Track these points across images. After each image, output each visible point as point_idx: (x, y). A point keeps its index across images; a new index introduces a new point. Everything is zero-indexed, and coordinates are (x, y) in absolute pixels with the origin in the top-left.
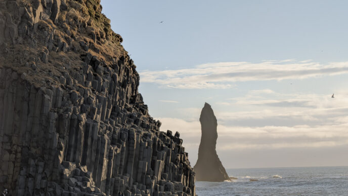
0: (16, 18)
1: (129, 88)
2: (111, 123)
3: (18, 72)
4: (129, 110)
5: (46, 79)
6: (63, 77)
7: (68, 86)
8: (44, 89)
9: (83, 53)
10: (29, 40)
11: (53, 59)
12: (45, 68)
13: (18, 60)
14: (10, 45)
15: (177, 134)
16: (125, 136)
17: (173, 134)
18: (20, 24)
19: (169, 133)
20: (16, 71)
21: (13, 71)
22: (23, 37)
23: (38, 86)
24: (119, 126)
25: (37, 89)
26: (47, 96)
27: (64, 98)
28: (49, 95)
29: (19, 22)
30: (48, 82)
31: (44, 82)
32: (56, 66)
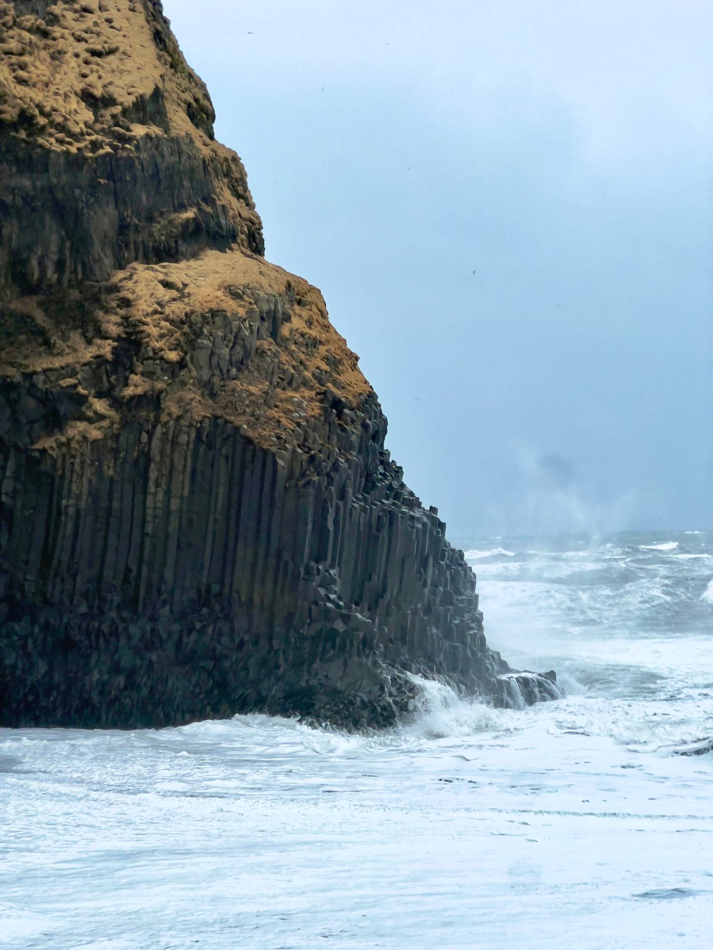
0: (228, 338)
2: (365, 500)
3: (234, 424)
5: (276, 434)
6: (298, 429)
7: (306, 444)
8: (274, 449)
9: (318, 390)
10: (246, 373)
11: (281, 401)
12: (272, 416)
13: (232, 404)
14: (220, 382)
16: (386, 521)
18: (232, 348)
19: (429, 513)
20: (232, 423)
21: (227, 422)
22: (236, 367)
23: (265, 447)
24: (375, 505)
25: (265, 452)
26: (281, 463)
27: (303, 463)
28: (283, 459)
29: (231, 344)
30: (279, 438)
31: (274, 439)
32: (287, 412)
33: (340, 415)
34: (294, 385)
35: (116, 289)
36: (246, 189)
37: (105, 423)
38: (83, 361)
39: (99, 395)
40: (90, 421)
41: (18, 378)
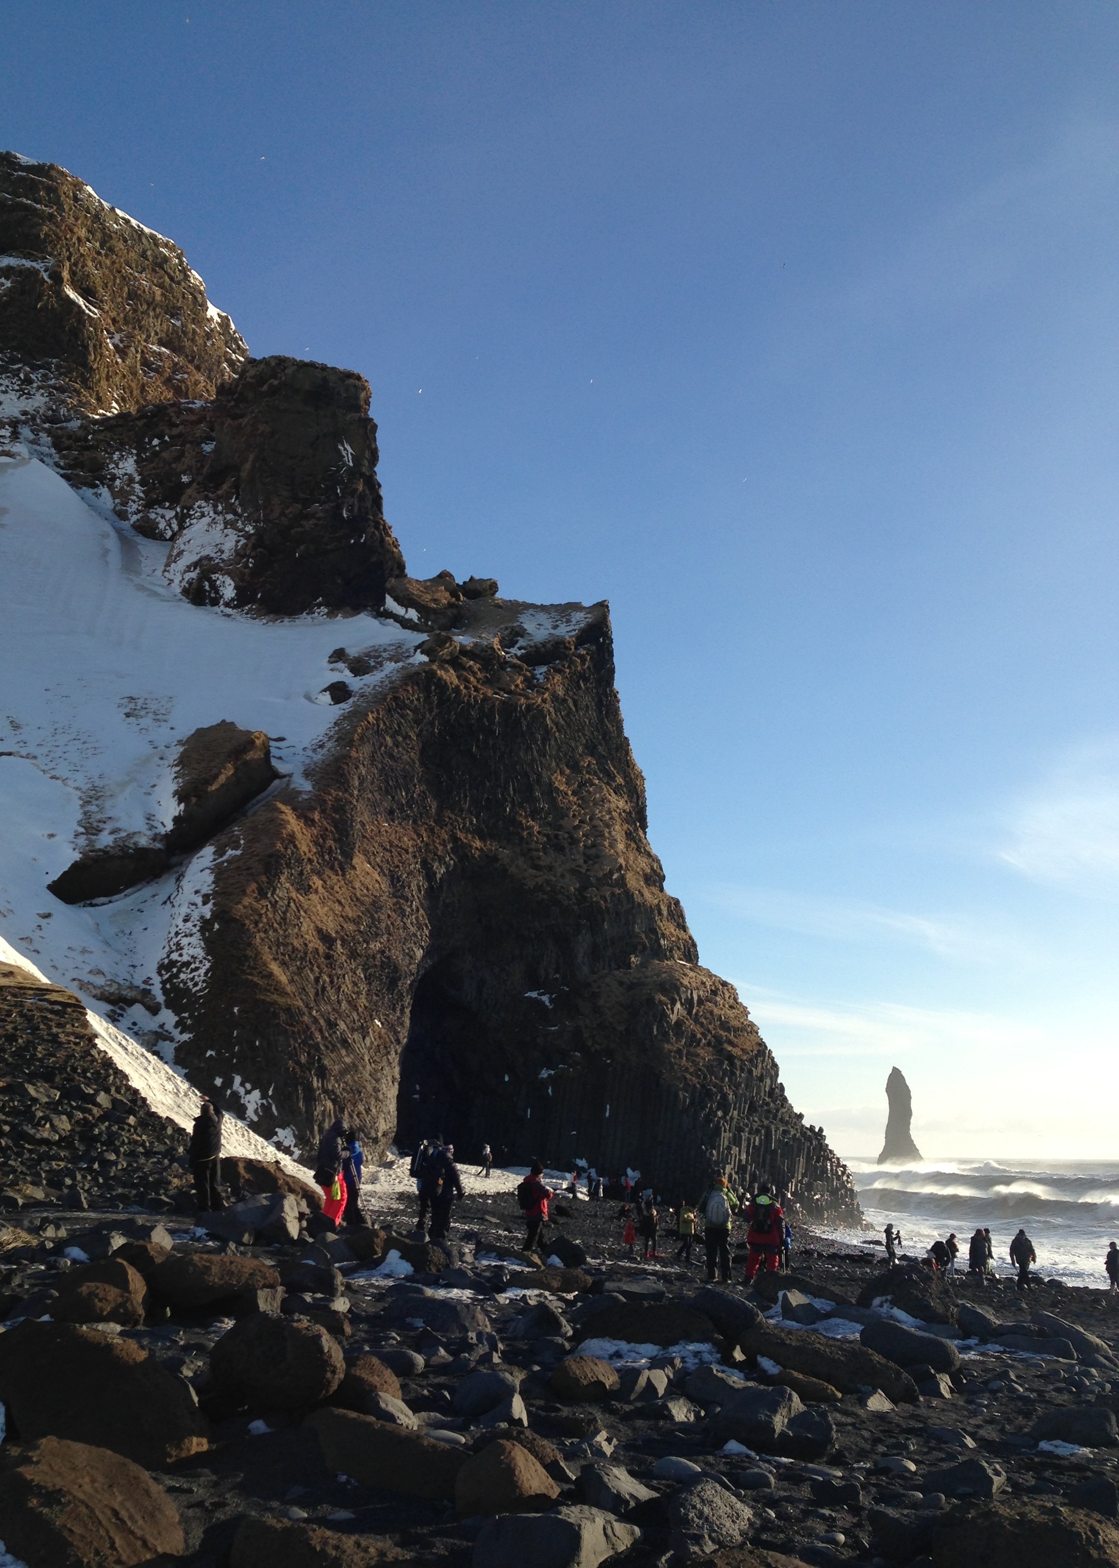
1: (768, 1081)
2: (748, 1119)
4: (768, 1104)
5: (683, 1076)
6: (700, 1073)
7: (705, 1082)
9: (719, 1048)
10: (668, 1037)
11: (691, 1055)
12: (683, 1064)
15: (821, 1130)
17: (817, 1130)
18: (659, 1022)
19: (812, 1128)
22: (662, 1034)
27: (702, 1094)
29: (658, 1020)
32: (693, 1062)
33: (732, 1064)
34: (701, 1045)
35: (589, 986)
36: (684, 921)
38: (567, 1029)
39: (577, 1050)
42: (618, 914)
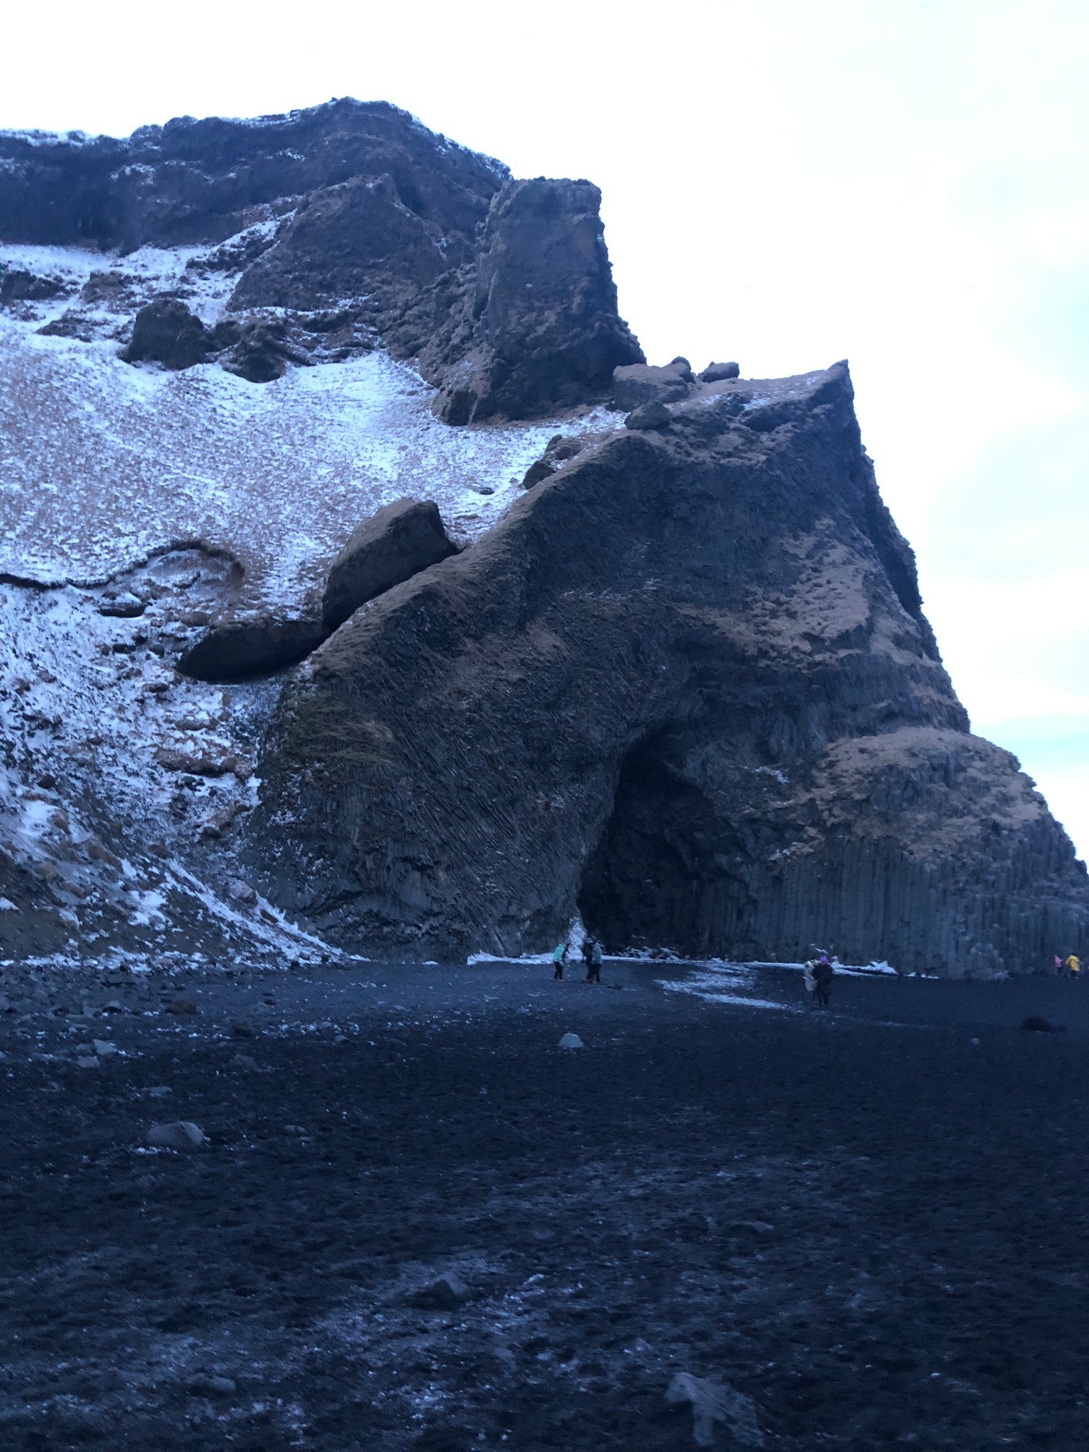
0: (900, 783)
6: (955, 844)
7: (960, 854)
9: (982, 818)
10: (916, 806)
11: (945, 825)
12: (934, 836)
13: (902, 828)
14: (894, 813)
18: (904, 789)
20: (899, 840)
21: (896, 840)
22: (907, 802)
26: (934, 867)
29: (903, 787)
32: (948, 833)
33: (998, 834)
34: (961, 814)
35: (826, 755)
36: (950, 687)
37: (815, 843)
38: (801, 802)
39: (812, 825)
40: (805, 841)
41: (758, 814)
42: (858, 678)
